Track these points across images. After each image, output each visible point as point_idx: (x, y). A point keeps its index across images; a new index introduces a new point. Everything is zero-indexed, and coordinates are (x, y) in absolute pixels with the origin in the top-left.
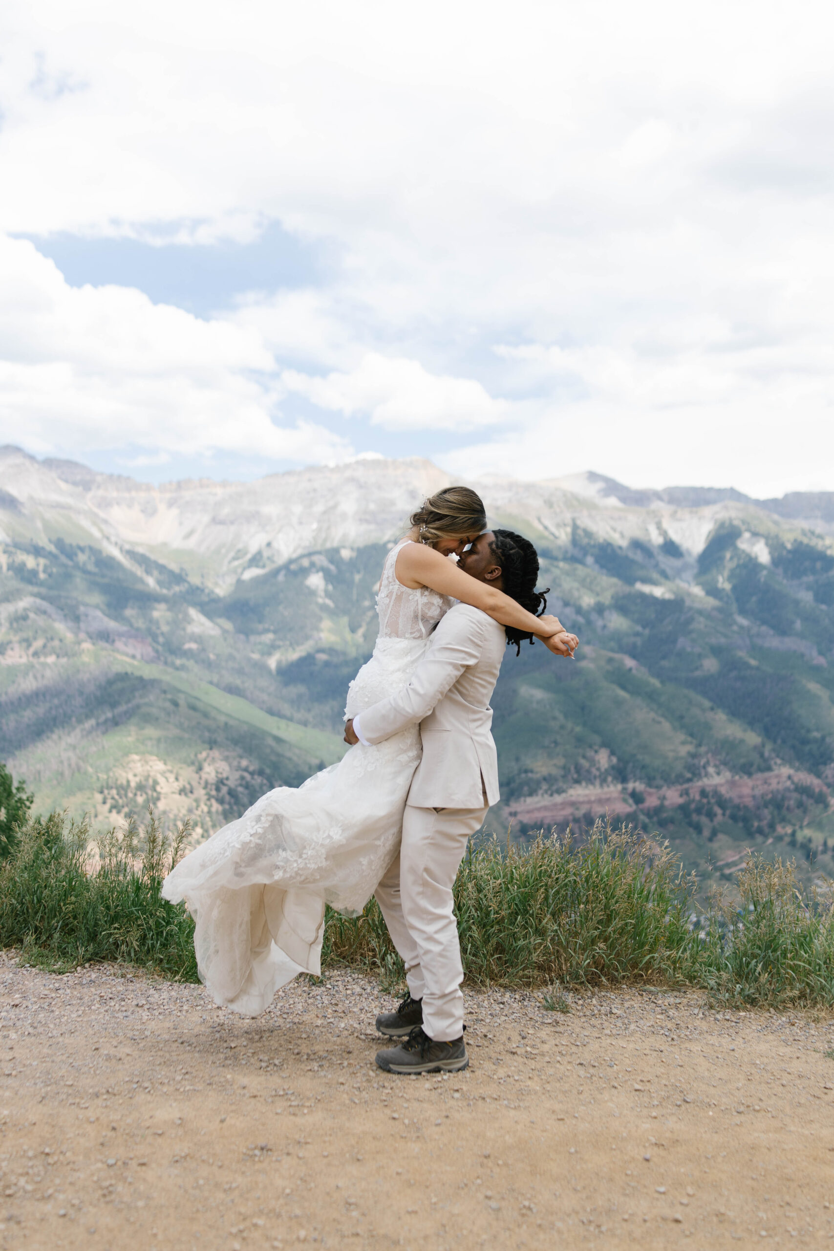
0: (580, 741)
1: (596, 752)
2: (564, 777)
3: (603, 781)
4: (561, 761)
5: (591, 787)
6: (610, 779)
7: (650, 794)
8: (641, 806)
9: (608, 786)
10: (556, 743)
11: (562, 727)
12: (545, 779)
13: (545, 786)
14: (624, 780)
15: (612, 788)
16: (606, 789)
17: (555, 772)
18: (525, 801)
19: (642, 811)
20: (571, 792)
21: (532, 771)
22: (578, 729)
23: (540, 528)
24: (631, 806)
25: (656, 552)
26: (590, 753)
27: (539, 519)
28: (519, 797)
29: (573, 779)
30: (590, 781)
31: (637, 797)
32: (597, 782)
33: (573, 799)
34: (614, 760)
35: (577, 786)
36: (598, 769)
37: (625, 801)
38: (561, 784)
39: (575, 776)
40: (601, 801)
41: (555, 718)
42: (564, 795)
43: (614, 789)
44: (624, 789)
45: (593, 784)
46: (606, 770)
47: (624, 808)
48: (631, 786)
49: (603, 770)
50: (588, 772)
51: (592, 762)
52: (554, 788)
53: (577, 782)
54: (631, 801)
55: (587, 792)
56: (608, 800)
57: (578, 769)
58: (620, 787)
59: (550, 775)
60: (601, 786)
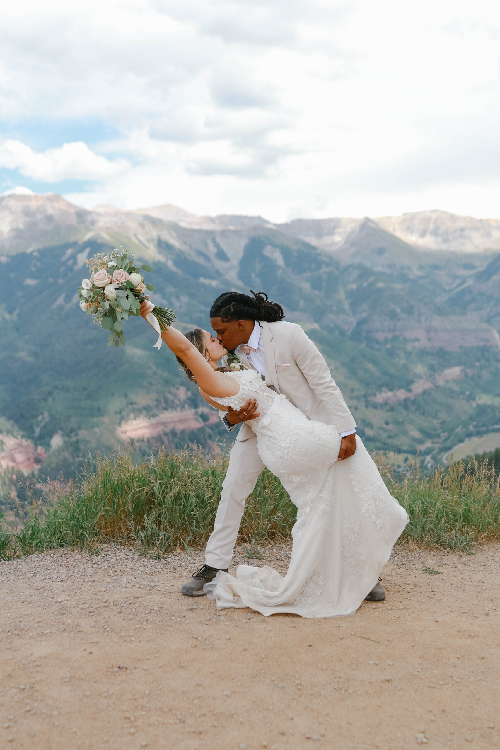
0: (167, 382)
1: (177, 389)
2: (157, 406)
3: (183, 407)
4: (154, 396)
5: (175, 412)
6: (187, 406)
7: (213, 415)
8: (207, 423)
9: (186, 411)
10: (151, 384)
11: (155, 373)
12: (144, 408)
13: (144, 413)
14: (196, 406)
15: (188, 412)
16: (184, 413)
17: (152, 403)
18: (132, 423)
19: (208, 426)
20: (162, 416)
21: (135, 403)
22: (165, 375)
23: (137, 242)
24: (200, 423)
25: (212, 257)
26: (173, 390)
27: (136, 236)
28: (127, 421)
29: (163, 407)
30: (174, 408)
31: (204, 417)
32: (179, 409)
33: (164, 420)
34: (189, 394)
35: (165, 412)
36: (179, 400)
37: (197, 420)
38: (155, 411)
39: (164, 405)
40: (181, 421)
41: (150, 368)
42: (157, 418)
43: (189, 413)
44: (196, 412)
45: (176, 410)
46: (184, 401)
47: (196, 425)
48: (200, 410)
49: (182, 400)
50: (173, 402)
51: (175, 396)
52: (151, 414)
53: (166, 409)
54: (200, 420)
55: (172, 415)
56: (186, 420)
57: (166, 400)
58: (193, 411)
59: (148, 406)
60: (181, 410)
